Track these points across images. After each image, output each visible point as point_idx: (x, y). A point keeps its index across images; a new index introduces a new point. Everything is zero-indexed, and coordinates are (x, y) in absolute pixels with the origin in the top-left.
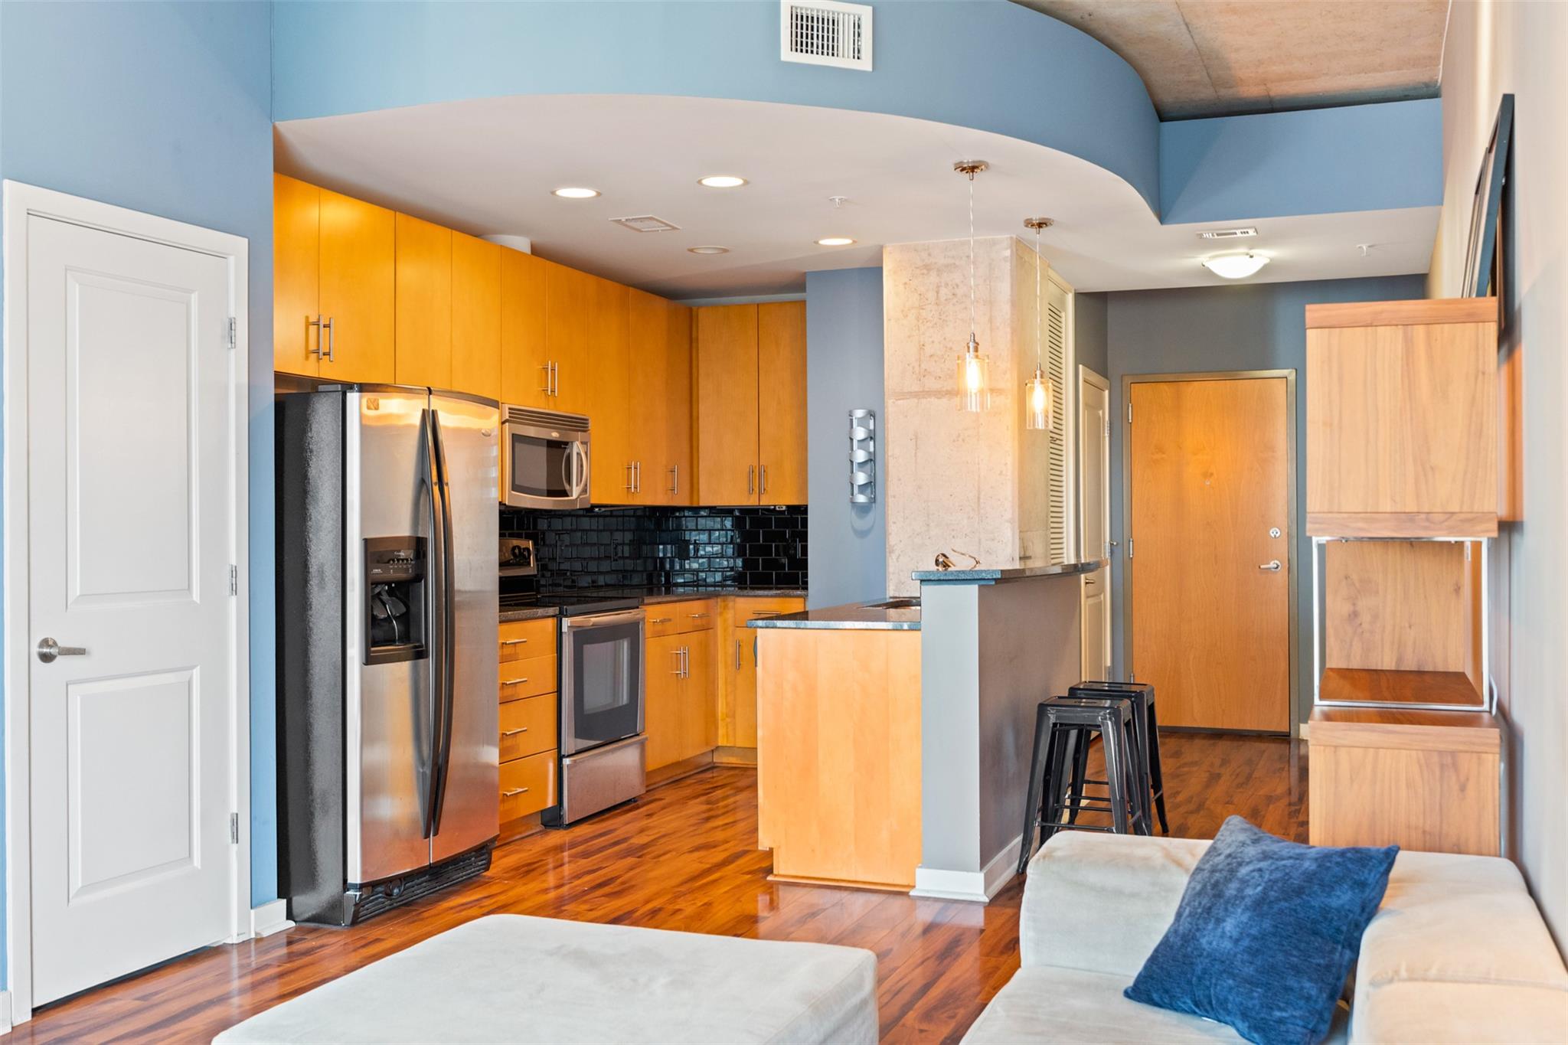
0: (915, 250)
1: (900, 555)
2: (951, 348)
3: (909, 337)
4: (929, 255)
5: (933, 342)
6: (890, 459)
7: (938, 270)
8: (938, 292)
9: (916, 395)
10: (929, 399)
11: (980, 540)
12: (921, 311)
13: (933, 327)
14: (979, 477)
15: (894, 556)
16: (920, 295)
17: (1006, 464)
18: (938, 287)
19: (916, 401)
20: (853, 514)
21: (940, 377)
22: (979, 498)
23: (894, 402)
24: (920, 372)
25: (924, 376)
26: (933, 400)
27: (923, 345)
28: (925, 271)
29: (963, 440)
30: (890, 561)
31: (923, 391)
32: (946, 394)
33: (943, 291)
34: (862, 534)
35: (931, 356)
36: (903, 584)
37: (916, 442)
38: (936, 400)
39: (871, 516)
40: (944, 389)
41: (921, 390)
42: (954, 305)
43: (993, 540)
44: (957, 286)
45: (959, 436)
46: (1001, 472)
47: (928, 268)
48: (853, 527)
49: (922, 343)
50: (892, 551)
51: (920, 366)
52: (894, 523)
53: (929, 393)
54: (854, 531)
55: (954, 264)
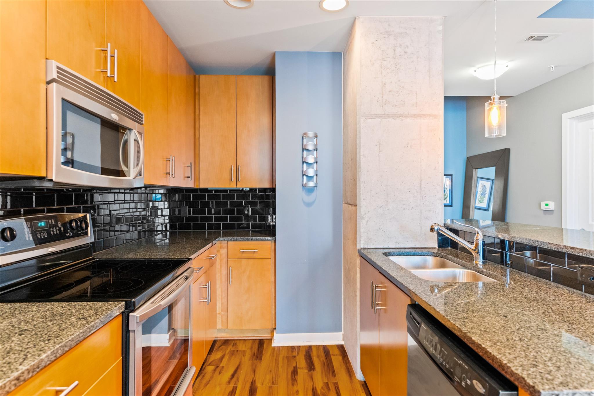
0: (380, 21)
1: (368, 221)
2: (403, 87)
3: (375, 78)
4: (389, 25)
5: (391, 82)
6: (362, 157)
7: (395, 36)
8: (395, 50)
9: (379, 116)
10: (388, 119)
11: (421, 211)
12: (383, 61)
13: (391, 73)
14: (421, 170)
15: (364, 221)
17: (438, 163)
18: (395, 47)
19: (379, 120)
20: (303, 193)
21: (396, 106)
22: (421, 184)
23: (364, 121)
24: (382, 101)
25: (385, 104)
26: (391, 120)
27: (385, 84)
28: (386, 36)
29: (411, 147)
30: (362, 224)
31: (385, 114)
32: (400, 116)
33: (398, 50)
34: (309, 205)
35: (390, 91)
37: (380, 146)
38: (393, 120)
39: (314, 194)
40: (399, 113)
41: (383, 113)
42: (405, 59)
43: (430, 211)
44: (408, 47)
45: (408, 144)
46: (435, 168)
47: (388, 34)
48: (303, 200)
49: (384, 83)
50: (363, 218)
51: (382, 97)
52: (364, 199)
53: (389, 116)
54: (304, 202)
55: (406, 32)
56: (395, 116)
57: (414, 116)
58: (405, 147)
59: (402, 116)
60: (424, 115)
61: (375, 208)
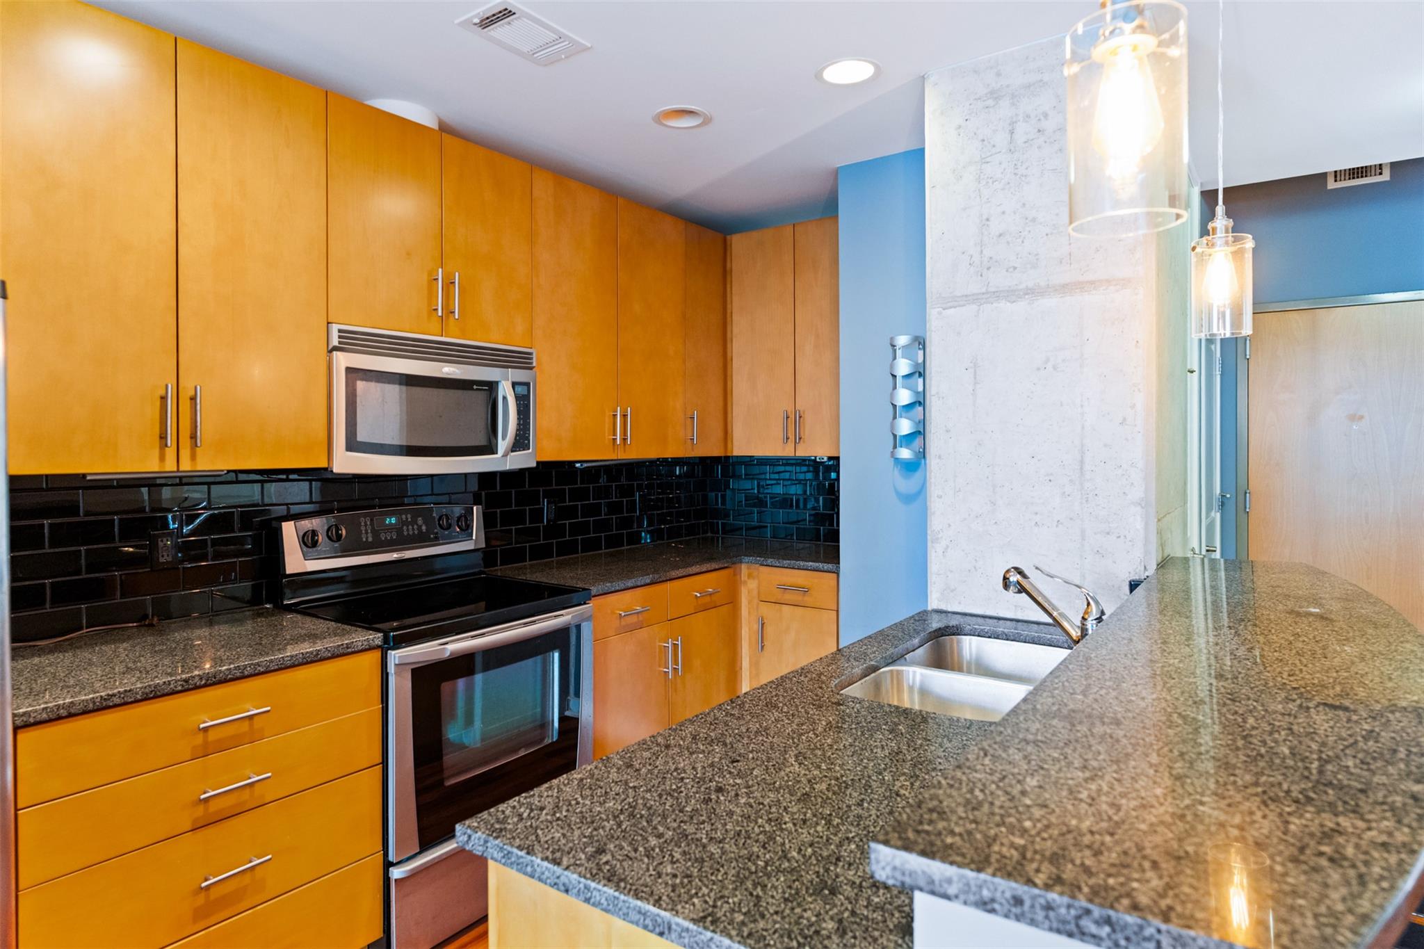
0: (975, 72)
1: (948, 547)
2: (1034, 220)
3: (964, 209)
4: (998, 74)
5: (1003, 213)
7: (1013, 96)
8: (1012, 132)
9: (974, 299)
10: (996, 305)
11: (1083, 532)
12: (984, 166)
13: (1003, 189)
14: (1083, 428)
15: (939, 548)
16: (983, 140)
17: (1133, 407)
18: (1012, 123)
19: (974, 307)
20: (896, 472)
21: (1015, 268)
22: (1082, 462)
23: (940, 313)
24: (981, 263)
25: (988, 269)
26: (1003, 305)
27: (988, 220)
28: (990, 102)
29: (1055, 368)
30: (934, 555)
31: (987, 293)
32: (1025, 294)
33: (1021, 128)
34: (905, 499)
35: (1000, 235)
36: (952, 591)
37: (975, 371)
38: (1008, 304)
39: (918, 475)
40: (1022, 286)
41: (984, 290)
42: (1039, 147)
43: (1108, 533)
44: (1046, 115)
45: (1048, 360)
46: (1125, 419)
47: (995, 95)
48: (894, 486)
49: (985, 217)
51: (981, 252)
53: (997, 295)
54: (897, 493)
55: (1041, 81)
56: (1012, 295)
57: (1065, 289)
58: (1038, 369)
59: (1032, 292)
60: (1092, 283)
61: (965, 519)
